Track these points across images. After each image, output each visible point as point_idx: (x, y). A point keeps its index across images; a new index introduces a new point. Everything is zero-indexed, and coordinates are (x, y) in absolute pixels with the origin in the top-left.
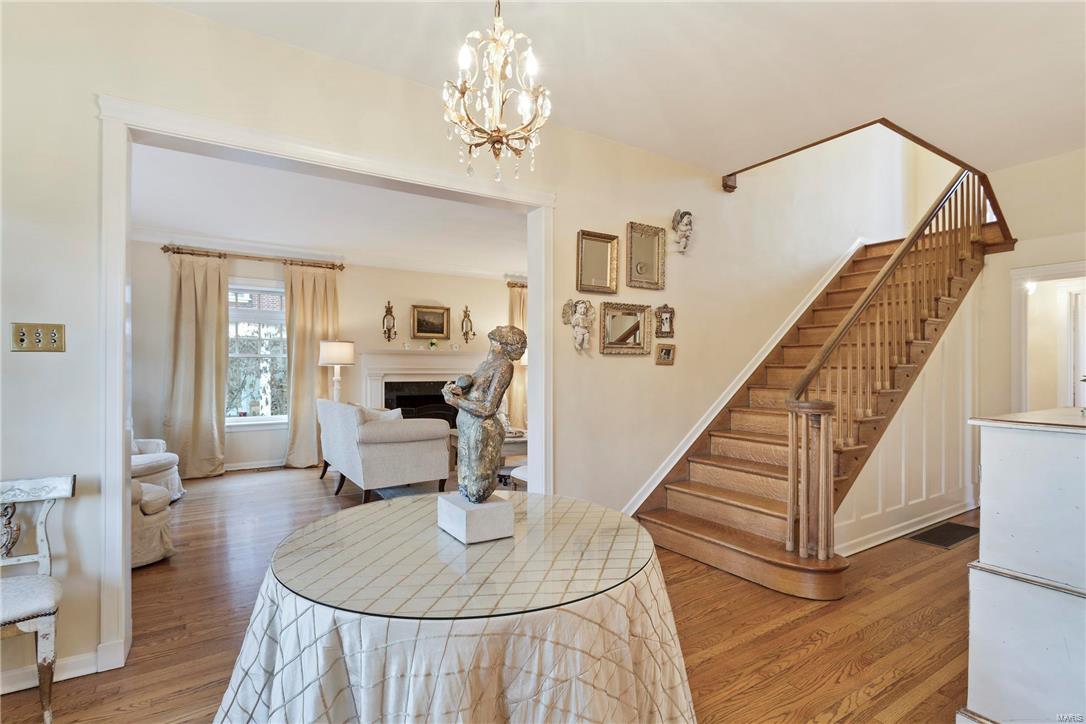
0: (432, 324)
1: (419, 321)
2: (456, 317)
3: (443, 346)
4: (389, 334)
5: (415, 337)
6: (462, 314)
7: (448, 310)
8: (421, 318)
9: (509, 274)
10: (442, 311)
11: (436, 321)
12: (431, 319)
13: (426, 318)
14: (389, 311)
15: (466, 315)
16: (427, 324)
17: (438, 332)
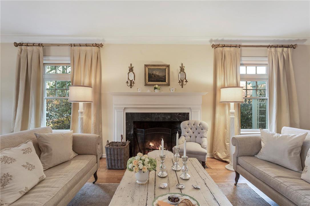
0: (158, 76)
1: (149, 75)
2: (174, 70)
3: (165, 90)
4: (131, 84)
5: (146, 85)
6: (179, 69)
7: (168, 66)
8: (151, 73)
9: (214, 39)
10: (164, 67)
11: (160, 74)
12: (157, 73)
13: (154, 72)
14: (131, 69)
15: (182, 69)
16: (154, 76)
17: (162, 81)
